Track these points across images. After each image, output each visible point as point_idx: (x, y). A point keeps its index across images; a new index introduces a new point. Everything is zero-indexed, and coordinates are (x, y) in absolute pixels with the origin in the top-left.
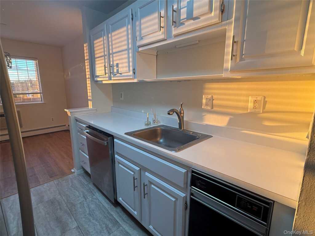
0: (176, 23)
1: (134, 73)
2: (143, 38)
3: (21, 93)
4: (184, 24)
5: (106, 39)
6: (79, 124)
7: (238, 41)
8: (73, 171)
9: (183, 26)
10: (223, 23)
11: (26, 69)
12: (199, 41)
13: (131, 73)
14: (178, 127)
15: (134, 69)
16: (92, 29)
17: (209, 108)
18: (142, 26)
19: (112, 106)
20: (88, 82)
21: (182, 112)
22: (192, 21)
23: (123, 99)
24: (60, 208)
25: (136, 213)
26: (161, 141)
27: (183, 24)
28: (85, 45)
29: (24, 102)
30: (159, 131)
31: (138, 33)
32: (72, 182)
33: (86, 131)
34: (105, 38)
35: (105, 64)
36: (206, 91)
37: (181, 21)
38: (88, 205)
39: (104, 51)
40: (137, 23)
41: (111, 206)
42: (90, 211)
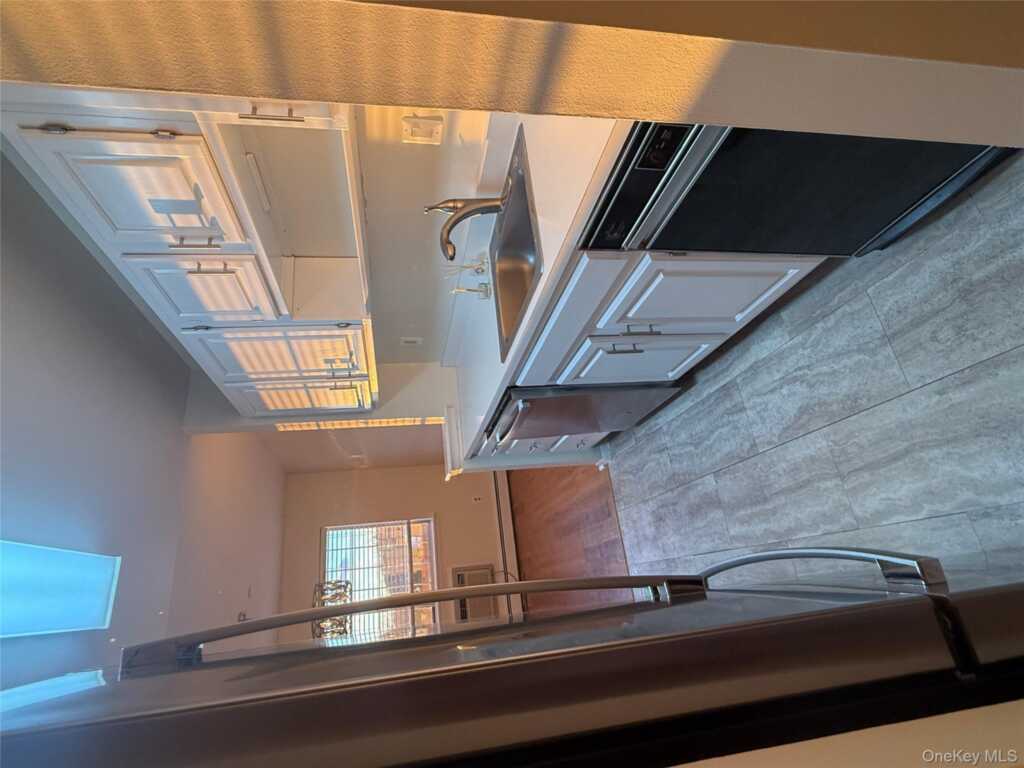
0: (212, 238)
1: (348, 325)
2: (254, 306)
3: (408, 565)
4: (213, 219)
5: (265, 384)
6: (484, 451)
7: (253, 103)
8: (601, 468)
9: (219, 220)
10: (203, 130)
11: (348, 551)
12: (247, 154)
13: (349, 332)
14: (495, 215)
15: (338, 325)
16: (236, 411)
17: (440, 128)
18: (226, 308)
19: (442, 366)
20: (375, 423)
21: (451, 205)
22: (205, 201)
23: (419, 340)
24: (674, 504)
25: (704, 346)
26: (531, 260)
27: (213, 222)
28: (282, 429)
29: (431, 558)
30: (506, 265)
31: (245, 318)
32: (625, 472)
33: (498, 440)
34: (260, 387)
35: (327, 387)
36: (391, 135)
37: (207, 225)
38: (679, 445)
39: (296, 388)
40: (218, 318)
41: (691, 395)
42: (691, 444)
